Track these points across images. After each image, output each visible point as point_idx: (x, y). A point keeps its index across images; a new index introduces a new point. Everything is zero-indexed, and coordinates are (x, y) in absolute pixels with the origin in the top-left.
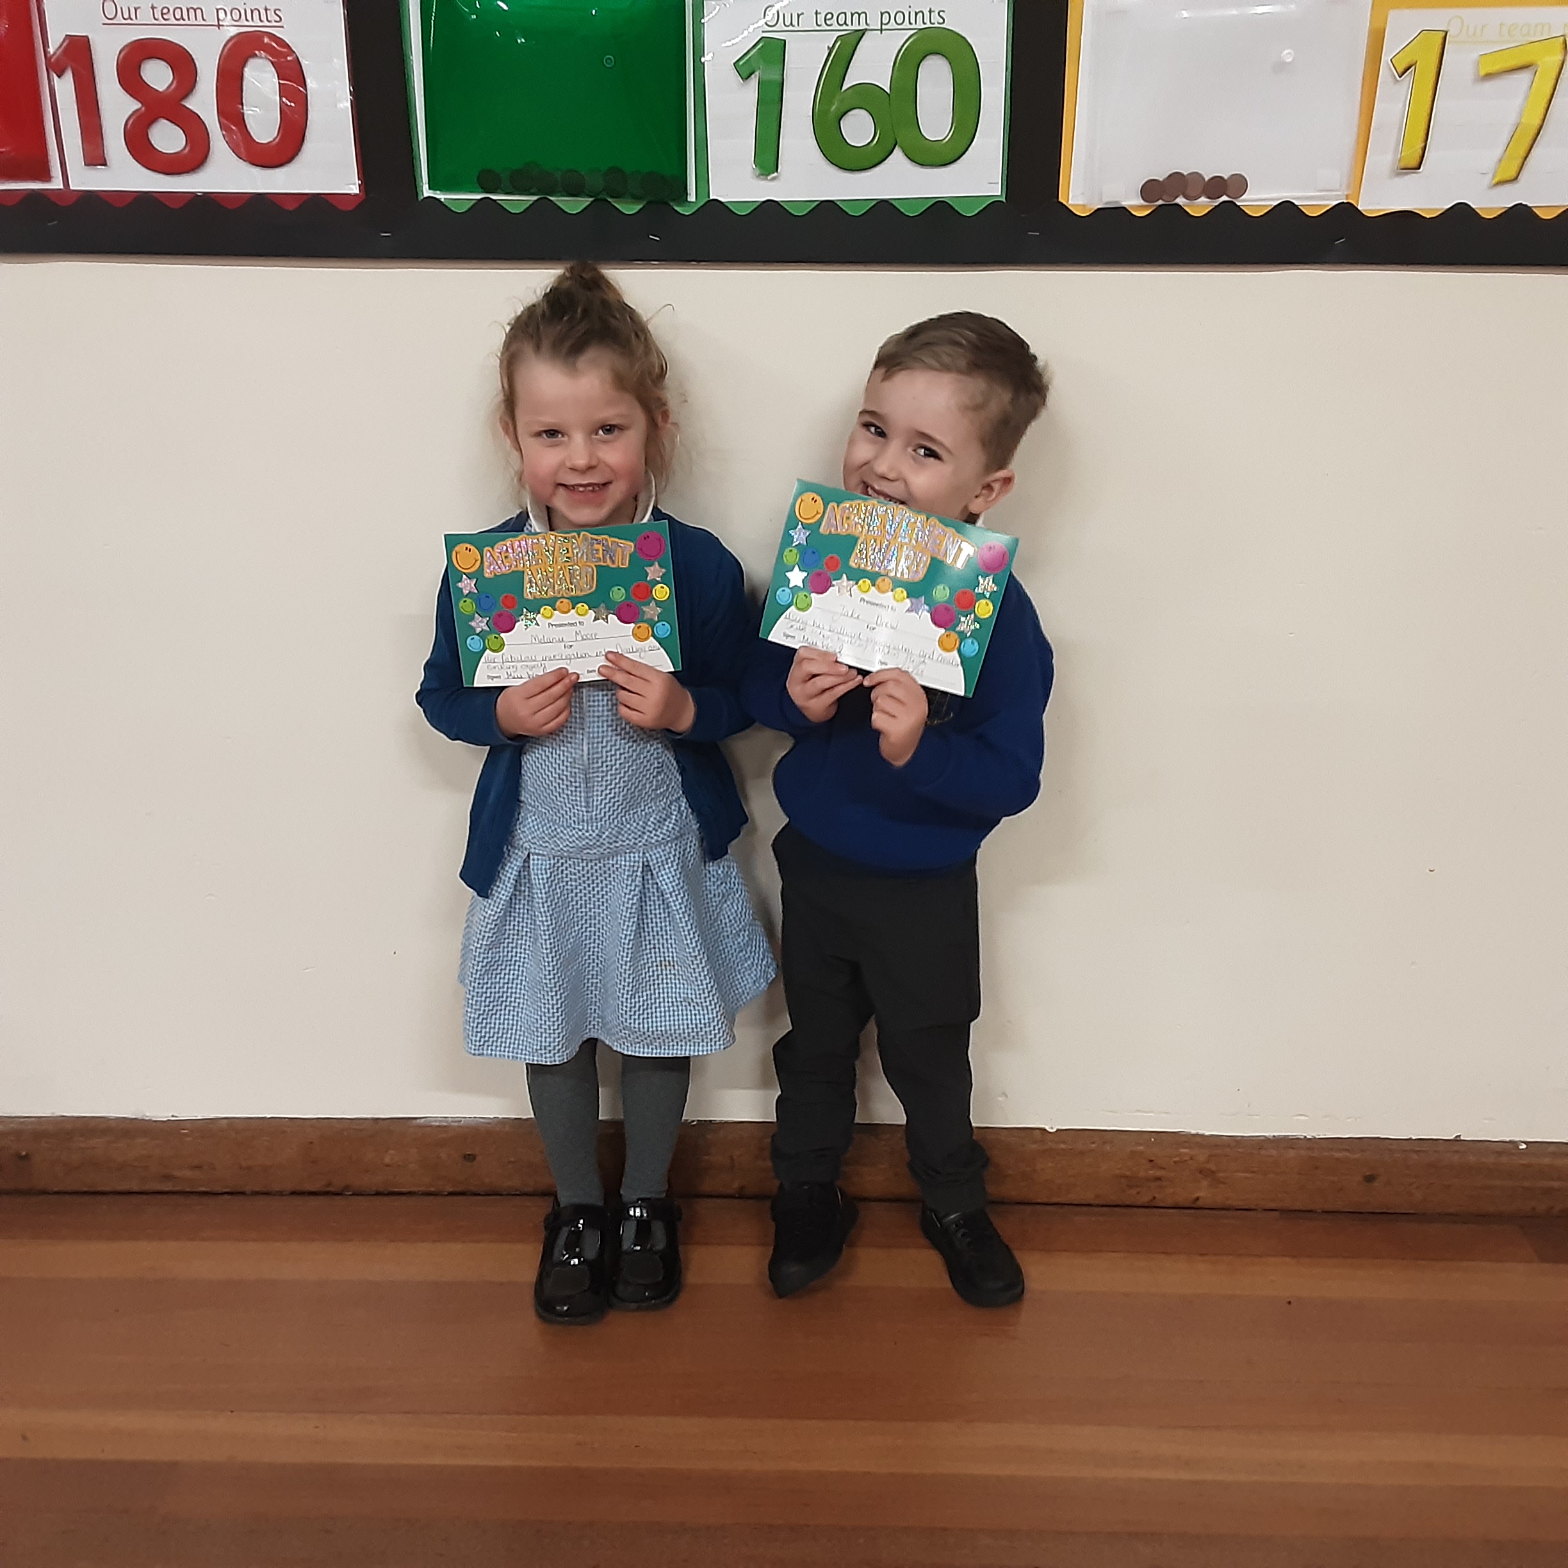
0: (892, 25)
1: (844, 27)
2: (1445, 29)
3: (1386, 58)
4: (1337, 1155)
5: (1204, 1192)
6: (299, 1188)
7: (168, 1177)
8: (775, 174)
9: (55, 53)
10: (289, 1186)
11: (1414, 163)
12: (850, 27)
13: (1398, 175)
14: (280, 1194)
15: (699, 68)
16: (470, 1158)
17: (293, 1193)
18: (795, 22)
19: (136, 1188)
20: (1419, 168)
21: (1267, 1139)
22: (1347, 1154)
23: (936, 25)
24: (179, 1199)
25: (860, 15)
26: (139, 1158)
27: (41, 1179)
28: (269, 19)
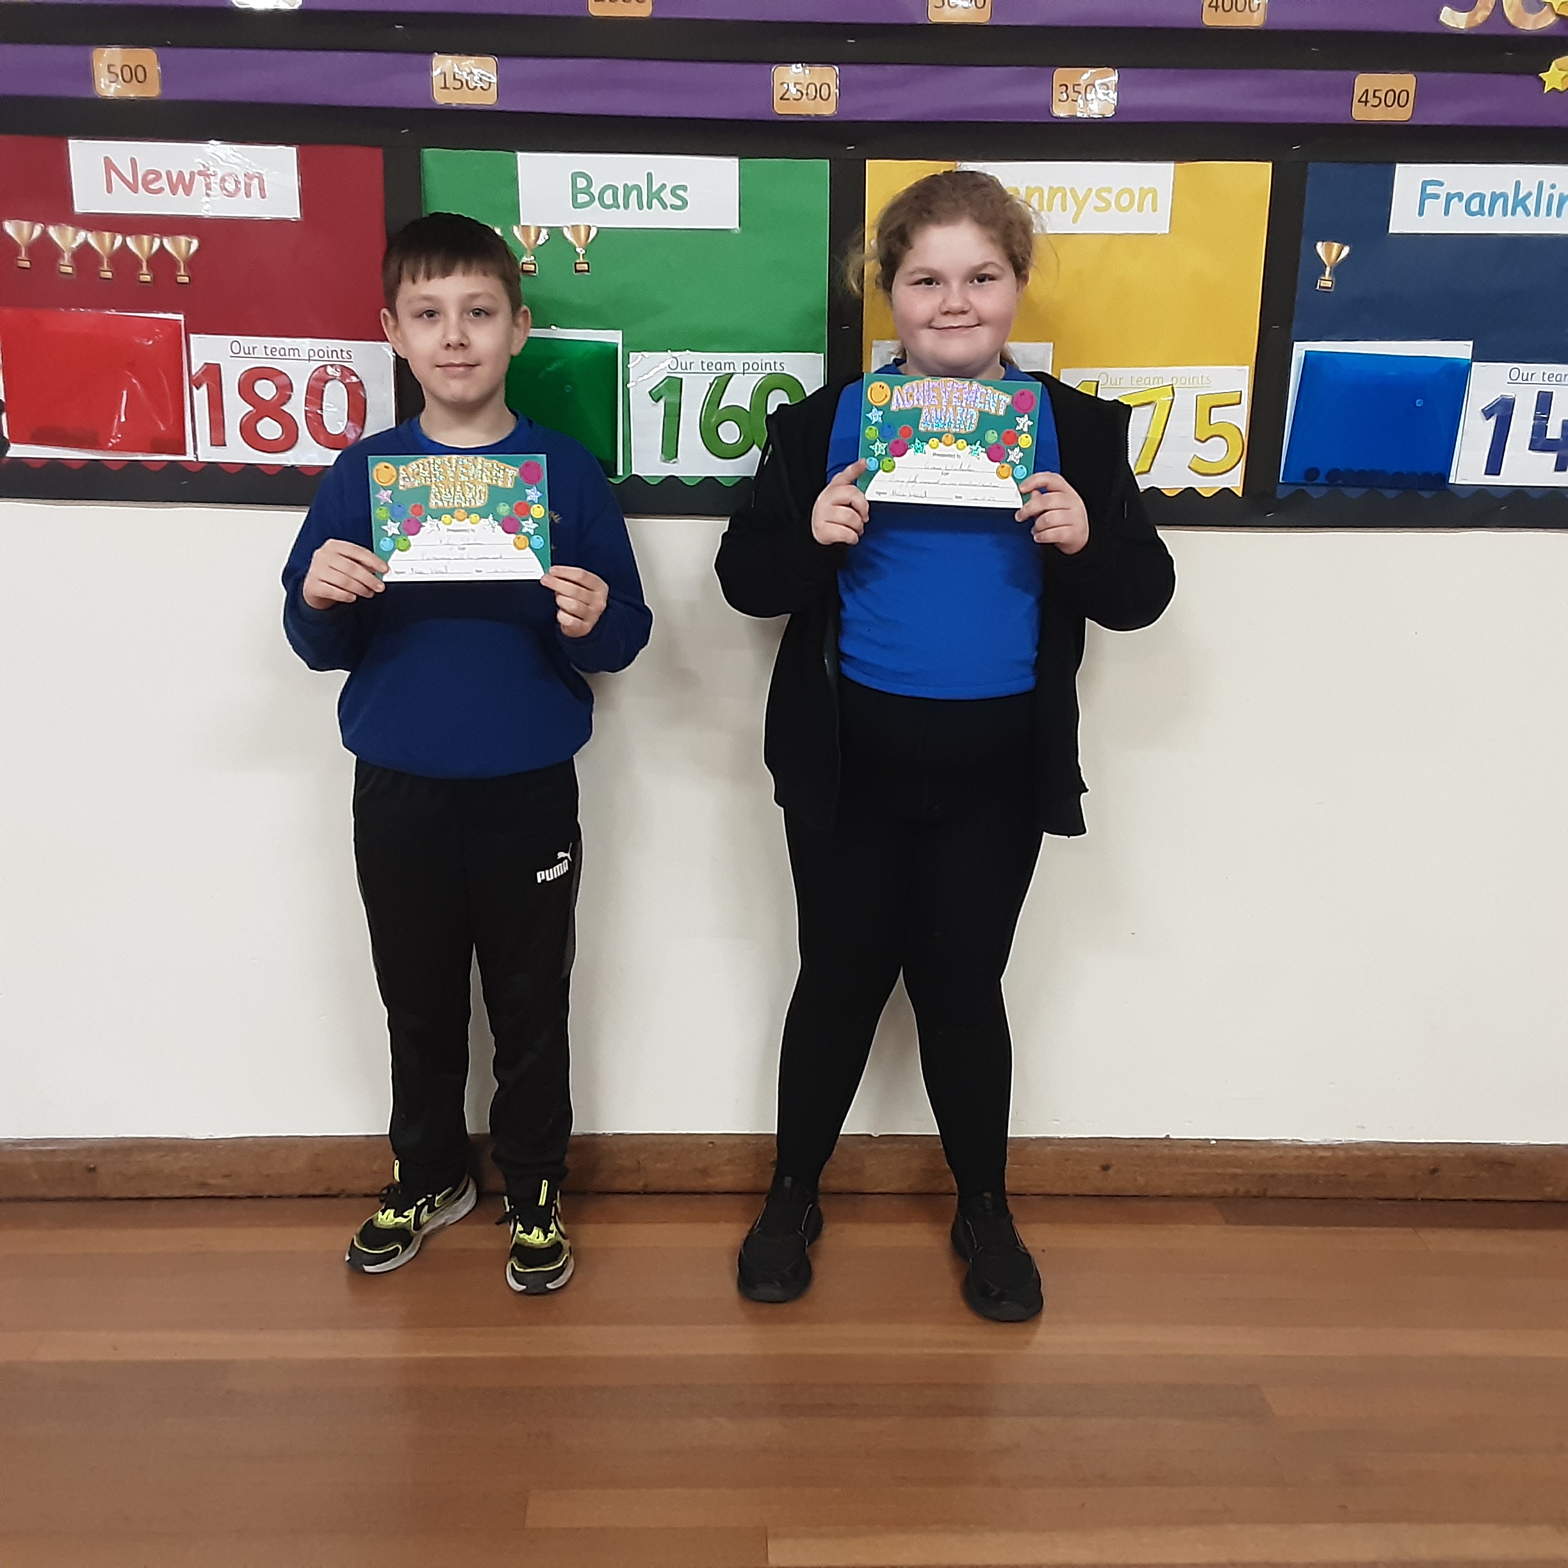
0: (751, 370)
2: (1097, 380)
4: (1081, 1149)
6: (304, 1193)
7: (204, 1185)
8: (675, 460)
9: (196, 373)
10: (299, 1190)
12: (724, 371)
14: (290, 1197)
15: (626, 392)
17: (300, 1196)
18: (688, 367)
19: (178, 1195)
21: (1031, 1139)
22: (1088, 1149)
23: (779, 371)
24: (212, 1201)
25: (729, 364)
26: (183, 1168)
27: (106, 1187)
28: (344, 356)
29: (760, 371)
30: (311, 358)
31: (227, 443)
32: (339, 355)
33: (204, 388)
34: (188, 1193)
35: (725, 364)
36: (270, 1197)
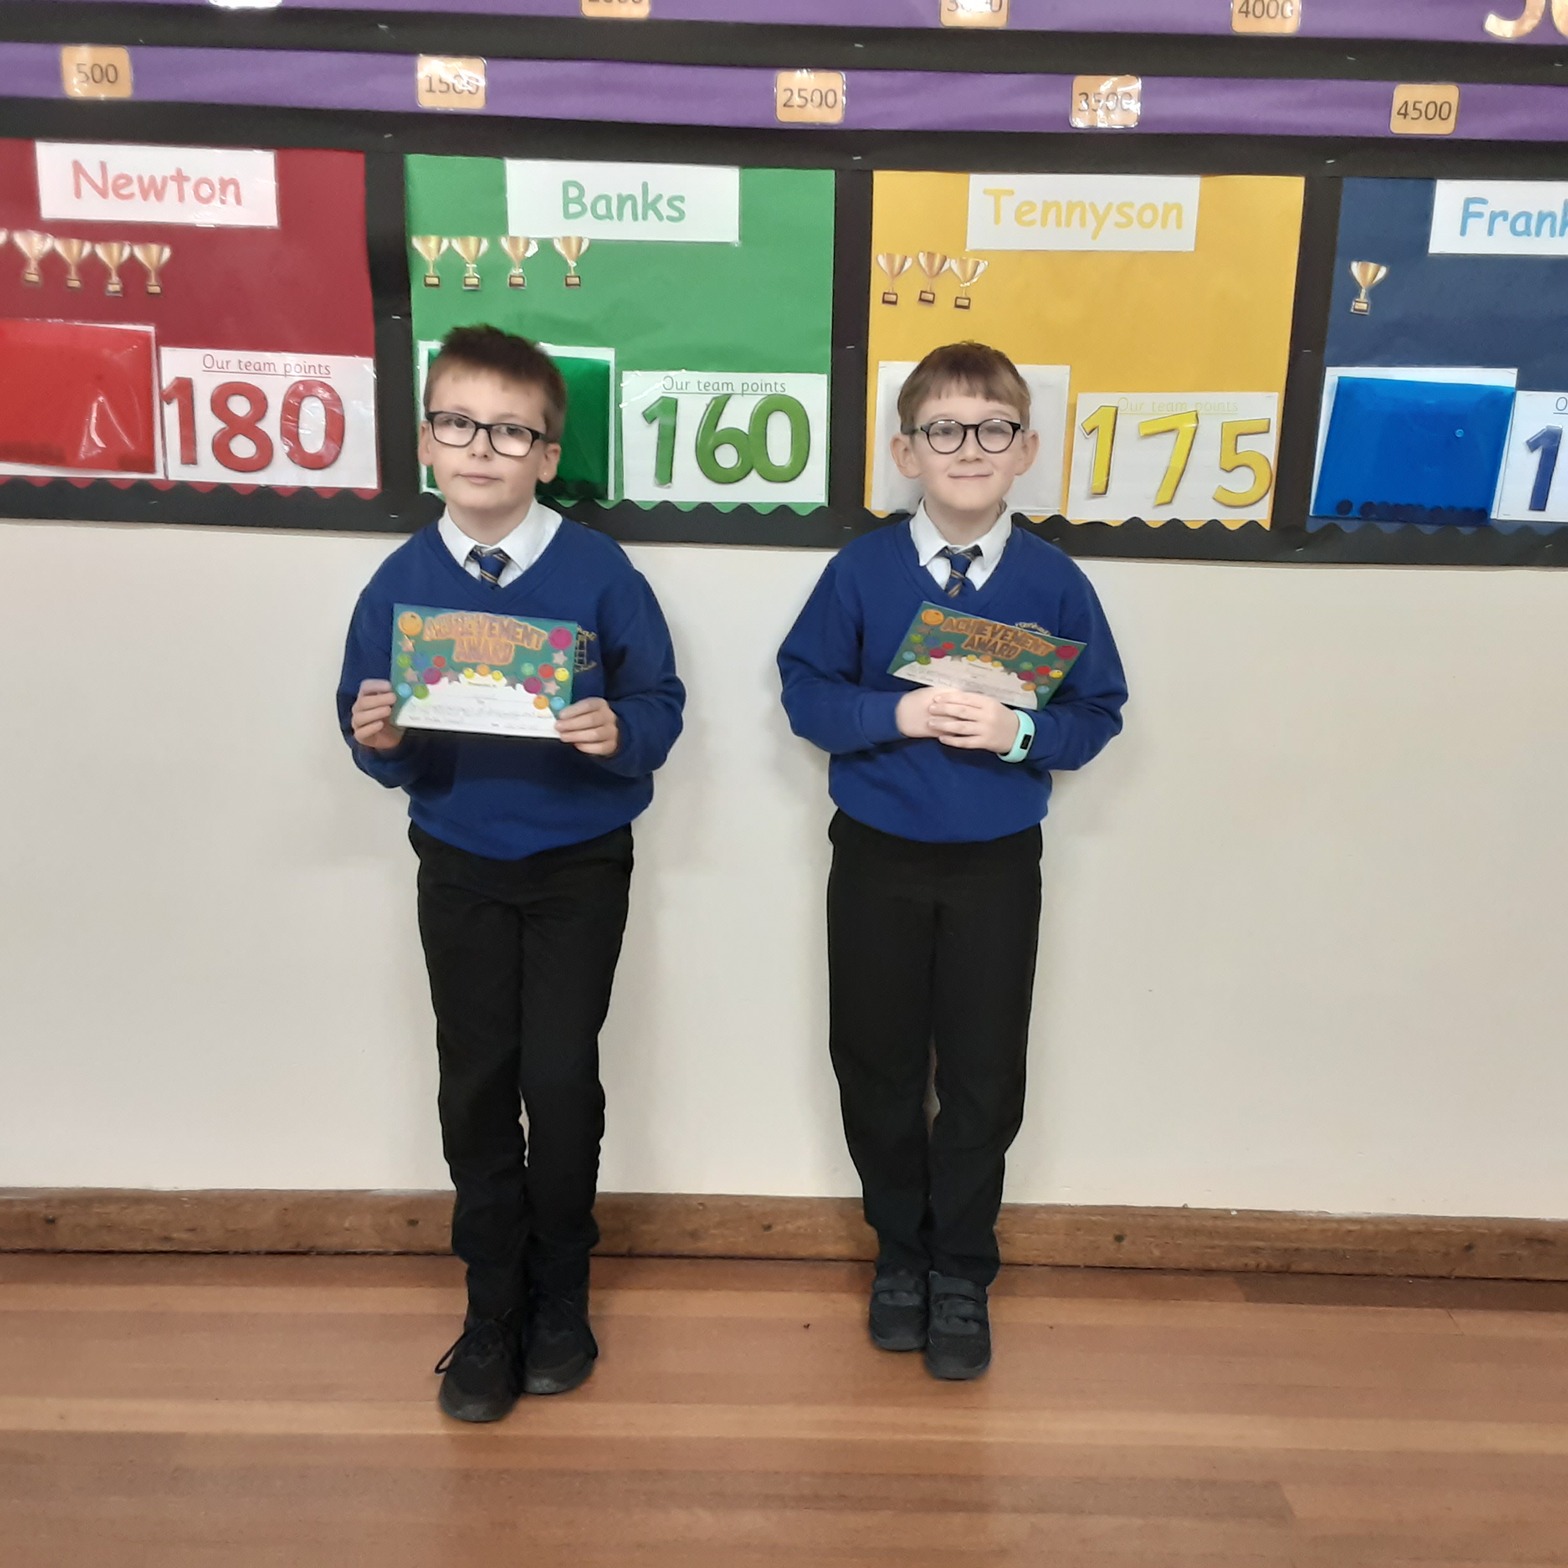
0: (750, 391)
1: (717, 392)
2: (1117, 405)
3: (1078, 422)
4: (1093, 1218)
6: (272, 1249)
7: (167, 1239)
8: (669, 484)
9: (167, 388)
10: (265, 1247)
11: (1102, 490)
12: (722, 392)
13: (1092, 497)
14: (258, 1253)
15: (619, 413)
16: (413, 1223)
17: (270, 1253)
18: (684, 387)
19: (140, 1249)
20: (1105, 493)
22: (1100, 1217)
23: (779, 393)
24: (173, 1256)
25: (728, 384)
26: (146, 1222)
27: (65, 1239)
28: (322, 372)
30: (287, 373)
31: (199, 463)
32: (317, 371)
33: (175, 404)
34: (150, 1248)
35: (723, 384)
36: (236, 1253)
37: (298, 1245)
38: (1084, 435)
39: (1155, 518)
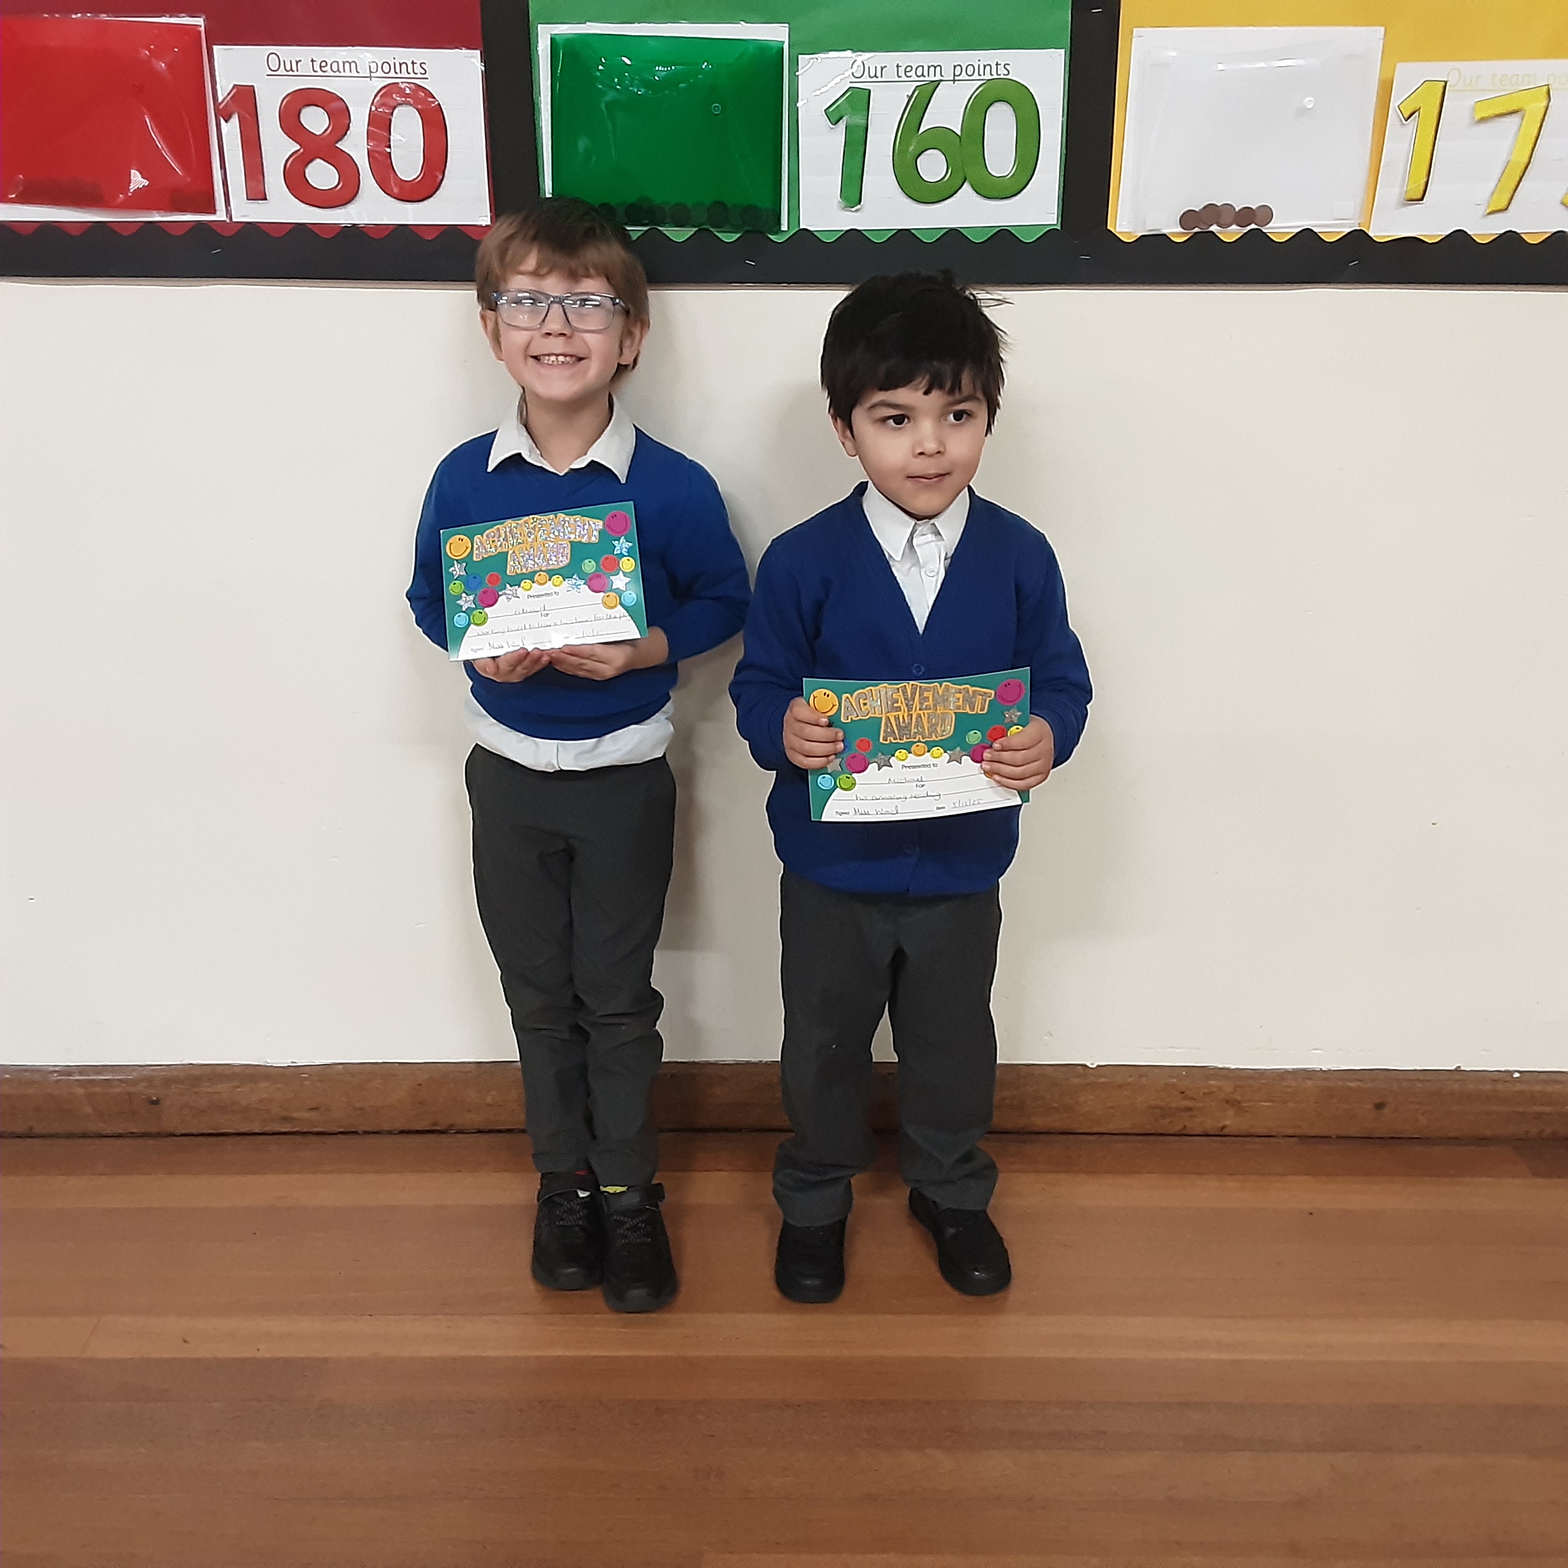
0: (964, 76)
1: (922, 78)
2: (1445, 80)
3: (1394, 104)
4: (1351, 1084)
5: (1231, 1121)
6: (407, 1128)
7: (286, 1119)
8: (859, 207)
9: (223, 101)
10: (398, 1126)
11: (1419, 196)
12: (927, 78)
13: (1405, 205)
14: (390, 1133)
15: (793, 113)
17: (402, 1132)
18: (879, 74)
19: (257, 1130)
20: (1422, 199)
21: (1287, 1071)
22: (1358, 1083)
23: (1002, 76)
24: (298, 1139)
25: (935, 67)
26: (261, 1101)
27: (170, 1122)
28: (416, 71)
29: (976, 76)
30: (372, 75)
31: (268, 198)
32: (410, 70)
33: (235, 120)
34: (269, 1128)
35: (929, 67)
36: (366, 1133)
37: (435, 1124)
38: (1401, 120)
39: (1484, 230)
